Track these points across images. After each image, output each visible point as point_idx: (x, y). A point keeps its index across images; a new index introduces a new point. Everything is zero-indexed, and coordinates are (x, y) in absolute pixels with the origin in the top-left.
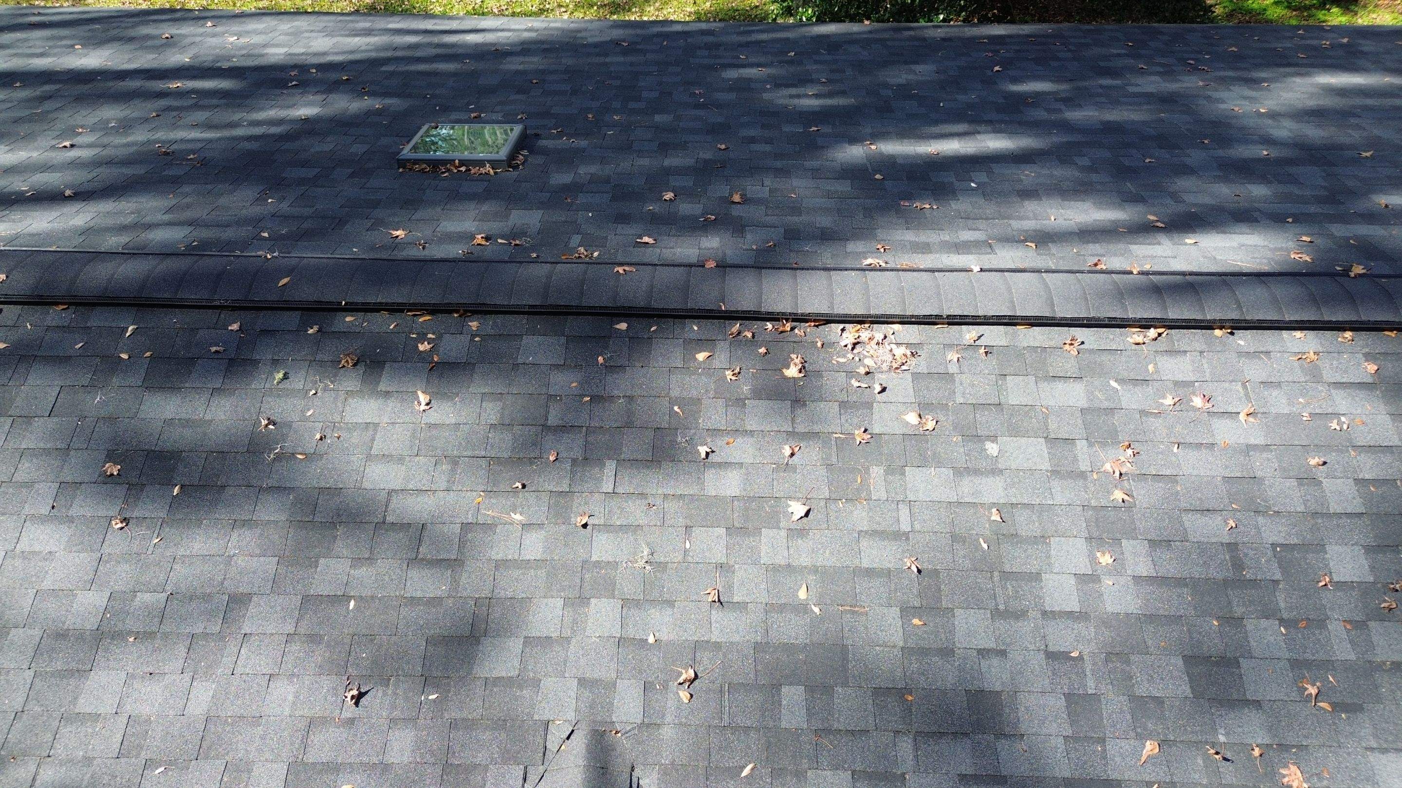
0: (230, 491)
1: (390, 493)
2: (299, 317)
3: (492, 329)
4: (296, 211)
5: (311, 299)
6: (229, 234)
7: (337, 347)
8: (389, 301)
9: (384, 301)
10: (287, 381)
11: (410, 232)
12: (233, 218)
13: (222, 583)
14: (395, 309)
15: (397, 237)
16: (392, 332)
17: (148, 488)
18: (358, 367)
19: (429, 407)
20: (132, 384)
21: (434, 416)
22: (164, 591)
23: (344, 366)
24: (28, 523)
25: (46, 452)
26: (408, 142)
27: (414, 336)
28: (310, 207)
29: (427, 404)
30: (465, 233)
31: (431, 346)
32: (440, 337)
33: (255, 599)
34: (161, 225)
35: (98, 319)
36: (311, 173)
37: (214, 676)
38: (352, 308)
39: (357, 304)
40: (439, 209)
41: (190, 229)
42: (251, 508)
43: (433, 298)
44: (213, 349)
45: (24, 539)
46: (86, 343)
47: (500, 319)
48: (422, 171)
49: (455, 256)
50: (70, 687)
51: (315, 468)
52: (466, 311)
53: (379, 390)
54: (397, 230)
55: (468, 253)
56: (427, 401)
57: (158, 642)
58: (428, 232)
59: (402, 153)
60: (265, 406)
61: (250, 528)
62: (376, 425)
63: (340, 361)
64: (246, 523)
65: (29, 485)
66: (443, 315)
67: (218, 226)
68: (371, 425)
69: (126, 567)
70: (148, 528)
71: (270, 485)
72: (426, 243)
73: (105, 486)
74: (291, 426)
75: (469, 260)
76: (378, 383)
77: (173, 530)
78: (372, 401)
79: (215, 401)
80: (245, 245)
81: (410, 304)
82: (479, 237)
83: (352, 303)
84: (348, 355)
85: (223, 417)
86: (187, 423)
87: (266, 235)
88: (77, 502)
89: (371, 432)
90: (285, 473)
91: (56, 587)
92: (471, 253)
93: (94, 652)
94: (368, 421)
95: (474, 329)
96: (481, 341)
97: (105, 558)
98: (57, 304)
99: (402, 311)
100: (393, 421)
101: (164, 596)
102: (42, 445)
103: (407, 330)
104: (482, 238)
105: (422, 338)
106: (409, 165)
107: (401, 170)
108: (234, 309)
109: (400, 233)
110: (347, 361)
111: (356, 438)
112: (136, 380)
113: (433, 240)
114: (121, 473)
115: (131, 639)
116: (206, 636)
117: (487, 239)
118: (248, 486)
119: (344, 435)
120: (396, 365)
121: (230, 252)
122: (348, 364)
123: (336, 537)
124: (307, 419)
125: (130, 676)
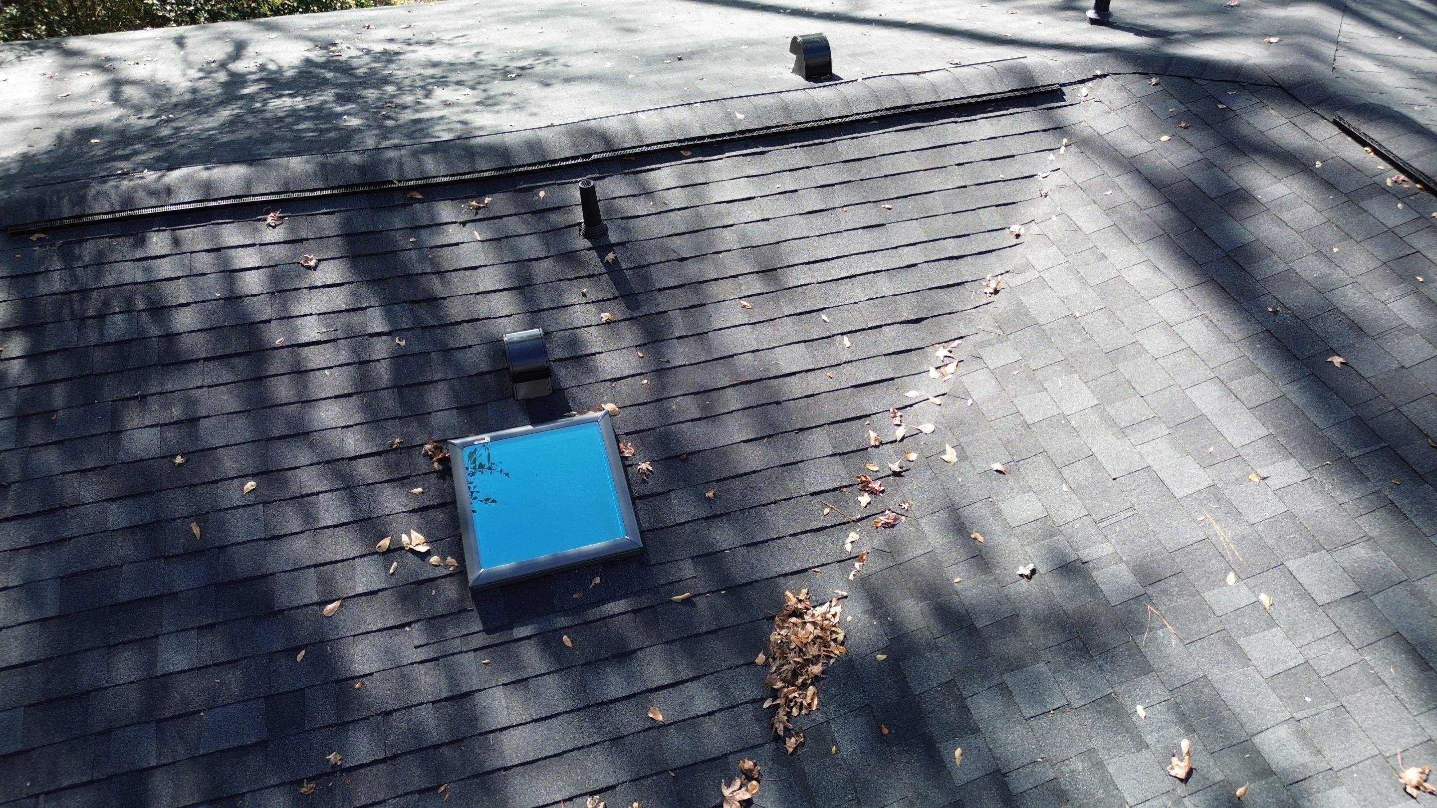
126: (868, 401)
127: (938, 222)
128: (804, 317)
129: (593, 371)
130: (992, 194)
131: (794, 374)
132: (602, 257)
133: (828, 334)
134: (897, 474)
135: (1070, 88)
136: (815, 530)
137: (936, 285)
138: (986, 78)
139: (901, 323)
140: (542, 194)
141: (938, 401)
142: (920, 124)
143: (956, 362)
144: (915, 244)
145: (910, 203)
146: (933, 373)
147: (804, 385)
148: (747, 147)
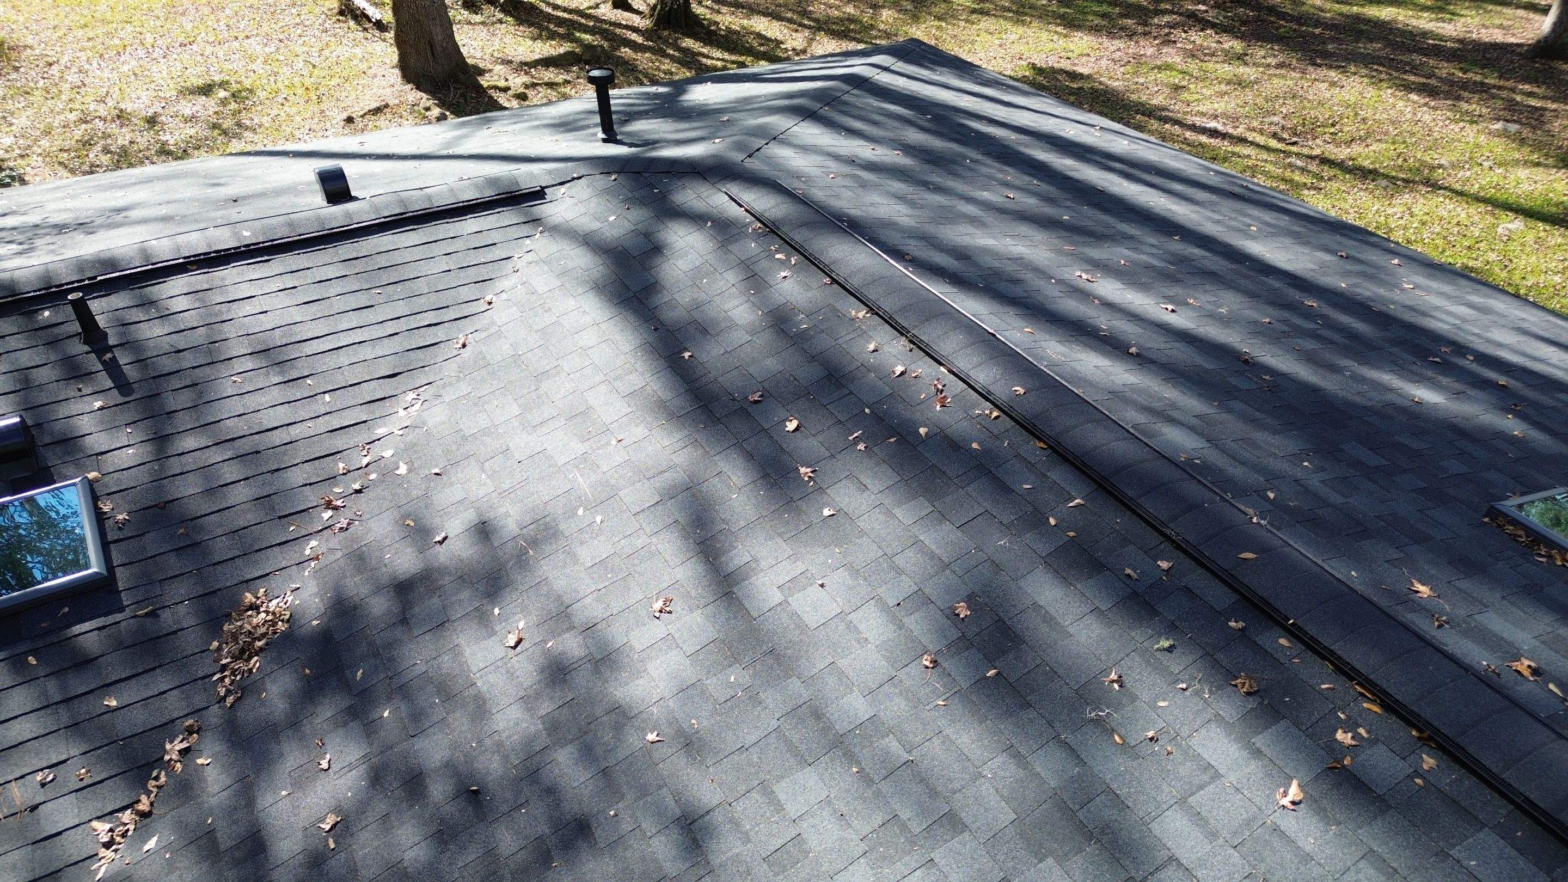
0: (1032, 714)
1: (1172, 859)
2: (1233, 600)
3: (1450, 784)
4: (1324, 491)
5: (1260, 592)
6: (1236, 471)
7: (1245, 660)
8: (1345, 656)
9: (1339, 653)
10: (1169, 654)
11: (1439, 597)
12: (1255, 458)
13: (955, 793)
14: (1345, 670)
15: (1417, 592)
16: (1320, 692)
17: (974, 650)
18: (1251, 699)
19: (1293, 807)
20: (1037, 551)
21: (1289, 823)
22: (909, 752)
23: (1236, 686)
24: (872, 602)
25: (932, 556)
26: (1522, 494)
27: (1342, 716)
28: (1343, 495)
29: (1293, 803)
30: (1511, 644)
31: (1354, 743)
32: (1373, 742)
33: (966, 835)
34: (1183, 425)
35: (1058, 475)
36: (1373, 460)
37: (880, 870)
38: (1295, 633)
39: (1306, 633)
40: (1498, 595)
41: (1205, 444)
42: (1035, 747)
43: (1403, 693)
44: (1128, 571)
45: (860, 613)
46: (1034, 488)
47: (1469, 782)
48: (1514, 537)
49: (1474, 663)
50: (787, 764)
51: (1121, 763)
52: (1430, 738)
53: (1253, 741)
54: (1423, 585)
55: (1493, 671)
56: (1297, 799)
57: (868, 794)
58: (1462, 612)
59: (1503, 503)
60: (1127, 662)
61: (1018, 765)
62: (1217, 776)
63: (1237, 678)
64: (1017, 756)
65: (899, 571)
66: (1398, 721)
67: (1233, 458)
68: (1212, 771)
69: (903, 703)
70: (944, 686)
71: (1067, 740)
72: (1447, 623)
73: (946, 620)
74: (1134, 701)
75: (1486, 681)
76: (1257, 733)
77: (960, 706)
78: (1235, 746)
79: (1089, 619)
80: (1242, 491)
81: (1367, 679)
82: (1527, 663)
83: (1300, 629)
84: (1250, 678)
85: (1083, 640)
86: (1049, 619)
87: (1271, 495)
88: (917, 615)
89: (1205, 778)
90: (1090, 742)
91: (846, 672)
92: (1499, 675)
93: (825, 751)
94: (1213, 763)
95: (1425, 767)
96: (1421, 787)
97: (895, 681)
98: (1040, 440)
99: (1351, 679)
100: (1239, 786)
101: (906, 757)
102: (933, 547)
103: (1339, 703)
104: (1529, 667)
105: (1350, 726)
106: (1501, 520)
107: (1486, 520)
108: (1178, 547)
109: (1424, 590)
110: (1244, 684)
111: (1185, 769)
112: (1043, 548)
113: (1460, 626)
114: (966, 620)
115: (855, 770)
116: (904, 827)
117: (1535, 672)
118: (1050, 724)
119: (1177, 755)
120: (1293, 729)
121: (1222, 490)
122: (1243, 687)
123: (1081, 850)
124: (1155, 708)
125: (828, 801)
126: (339, 442)
127: (422, 300)
128: (290, 384)
129: (81, 449)
130: (472, 274)
131: (276, 428)
132: (99, 358)
133: (311, 394)
134: (358, 492)
135: (551, 189)
136: (279, 544)
137: (414, 347)
138: (476, 186)
139: (378, 379)
140: (47, 313)
141: (401, 432)
142: (415, 227)
143: (420, 402)
144: (399, 318)
145: (399, 287)
146: (402, 413)
147: (284, 436)
148: (252, 258)
